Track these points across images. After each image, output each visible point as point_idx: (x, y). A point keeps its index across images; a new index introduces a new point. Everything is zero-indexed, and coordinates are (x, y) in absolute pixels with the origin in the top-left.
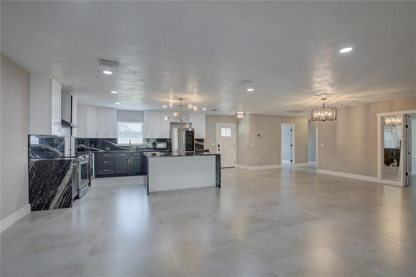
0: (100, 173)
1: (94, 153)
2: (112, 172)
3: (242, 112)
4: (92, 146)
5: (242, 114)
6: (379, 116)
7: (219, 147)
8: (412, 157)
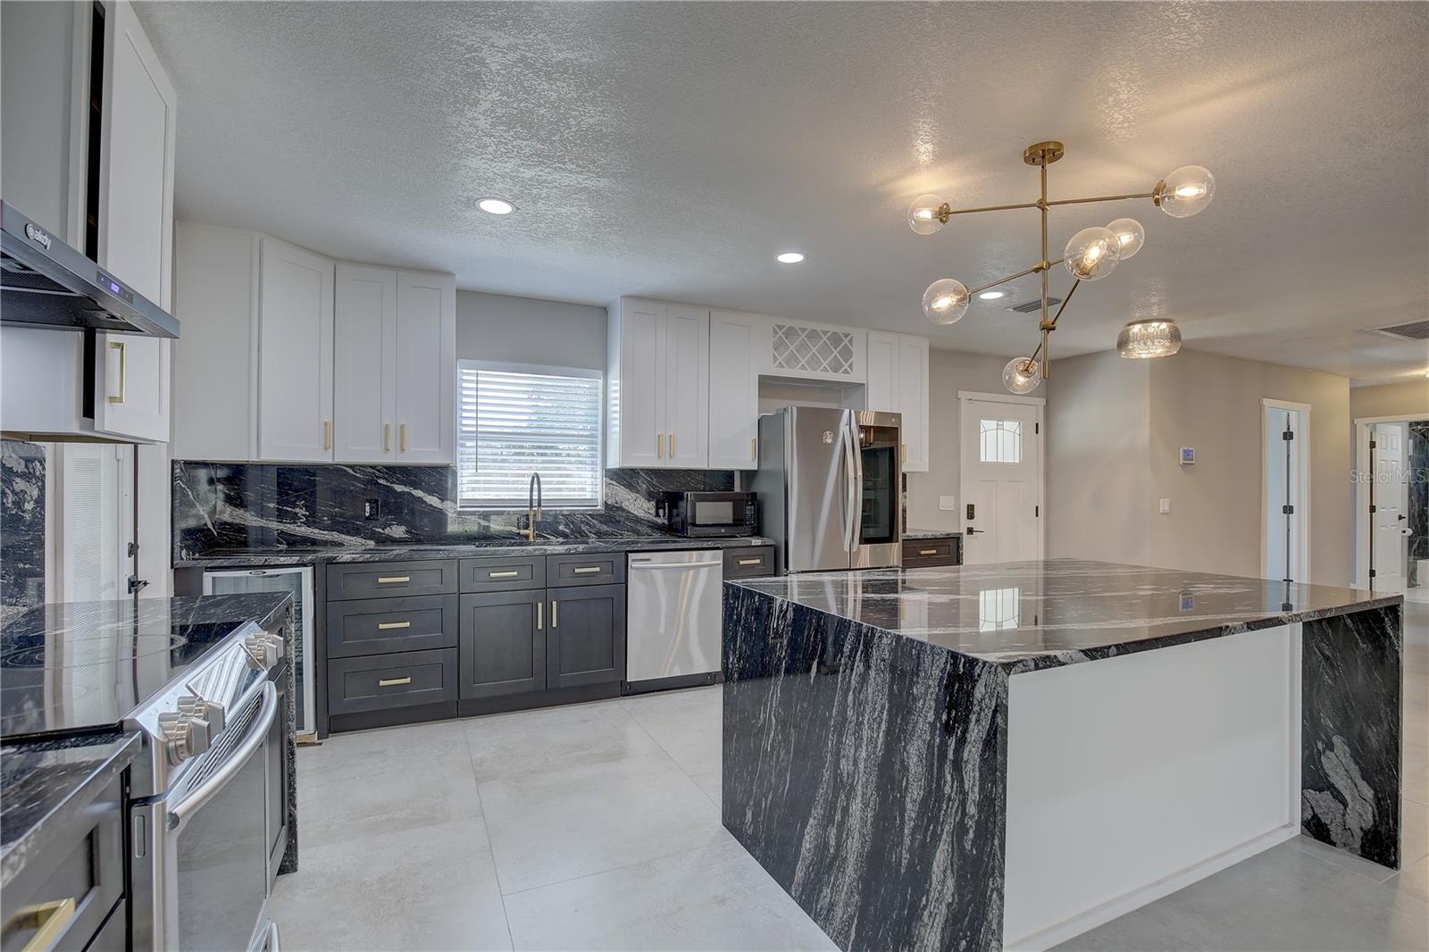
0: (352, 697)
1: (309, 570)
2: (434, 690)
3: (1164, 326)
4: (294, 518)
5: (1161, 336)
7: (971, 515)
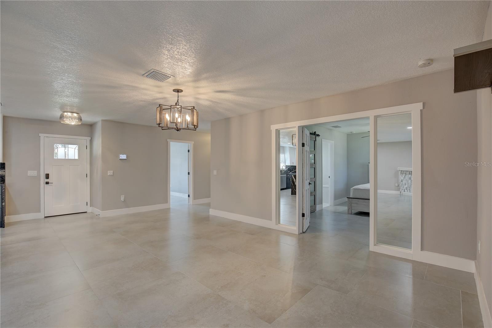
5: (75, 118)
6: (274, 128)
7: (47, 177)
8: (323, 186)
